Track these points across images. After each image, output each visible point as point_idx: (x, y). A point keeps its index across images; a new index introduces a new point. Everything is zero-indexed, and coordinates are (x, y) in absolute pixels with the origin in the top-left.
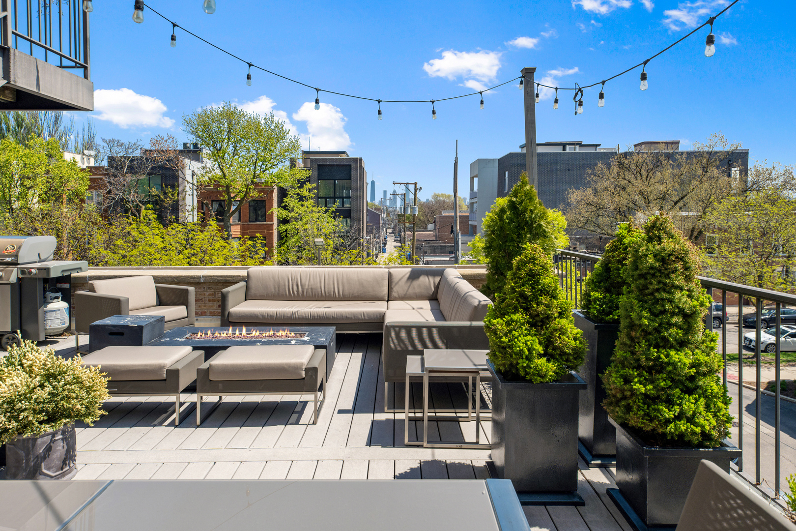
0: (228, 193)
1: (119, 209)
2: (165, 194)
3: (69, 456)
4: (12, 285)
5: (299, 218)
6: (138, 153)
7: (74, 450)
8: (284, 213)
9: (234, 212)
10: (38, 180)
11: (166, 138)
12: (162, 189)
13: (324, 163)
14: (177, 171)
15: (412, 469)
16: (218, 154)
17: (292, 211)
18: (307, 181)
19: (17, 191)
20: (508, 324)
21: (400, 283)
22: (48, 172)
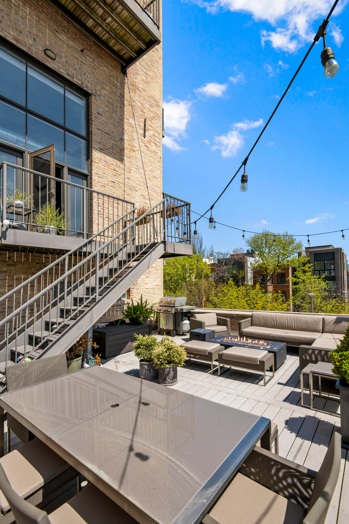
0: (266, 272)
1: (221, 280)
2: (239, 273)
3: (175, 376)
4: (173, 314)
5: (303, 281)
6: (228, 256)
7: (177, 375)
8: (295, 279)
9: (269, 280)
10: (194, 270)
11: (239, 249)
12: (238, 271)
13: (318, 253)
14: (244, 263)
15: (300, 417)
16: (261, 254)
17: (299, 278)
18: (308, 263)
19: (188, 275)
20: (341, 356)
21: (330, 324)
22: (197, 267)
